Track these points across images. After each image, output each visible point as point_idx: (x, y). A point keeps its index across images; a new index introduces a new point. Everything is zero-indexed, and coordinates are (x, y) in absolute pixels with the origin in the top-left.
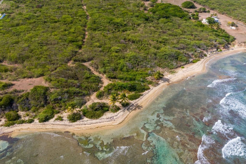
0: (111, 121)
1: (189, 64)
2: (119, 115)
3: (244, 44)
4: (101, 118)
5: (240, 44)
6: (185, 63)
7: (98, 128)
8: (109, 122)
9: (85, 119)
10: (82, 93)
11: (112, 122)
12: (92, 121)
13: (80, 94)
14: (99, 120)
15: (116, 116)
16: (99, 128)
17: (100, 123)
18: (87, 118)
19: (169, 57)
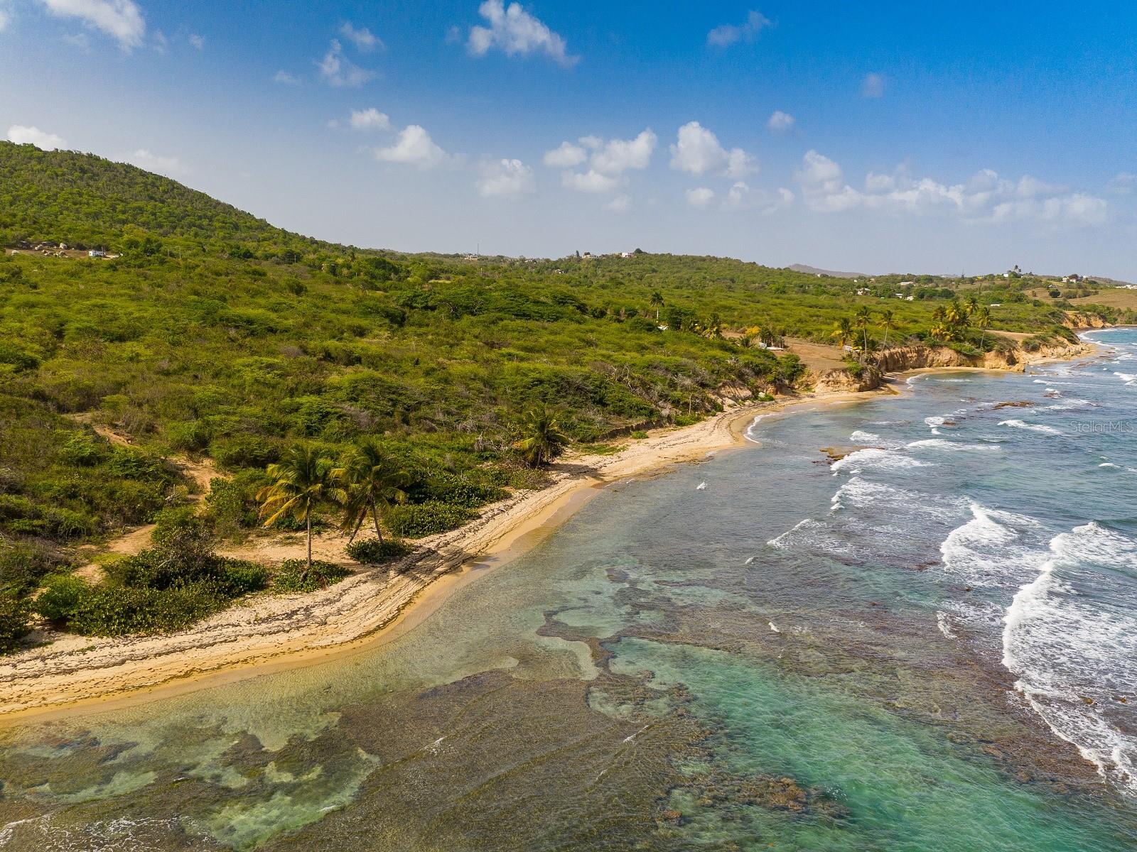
0: (298, 628)
1: (661, 426)
2: (347, 599)
3: (847, 376)
4: (212, 623)
5: (831, 378)
6: (642, 420)
7: (187, 675)
8: (282, 637)
9: (68, 643)
10: (38, 516)
11: (306, 631)
12: (134, 647)
13: (17, 524)
14: (194, 637)
15: (329, 602)
16: (196, 676)
17: (200, 647)
18: (85, 638)
19: (558, 392)
